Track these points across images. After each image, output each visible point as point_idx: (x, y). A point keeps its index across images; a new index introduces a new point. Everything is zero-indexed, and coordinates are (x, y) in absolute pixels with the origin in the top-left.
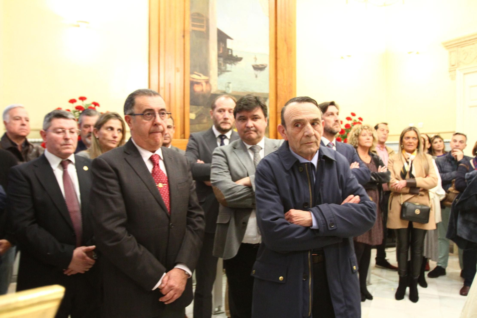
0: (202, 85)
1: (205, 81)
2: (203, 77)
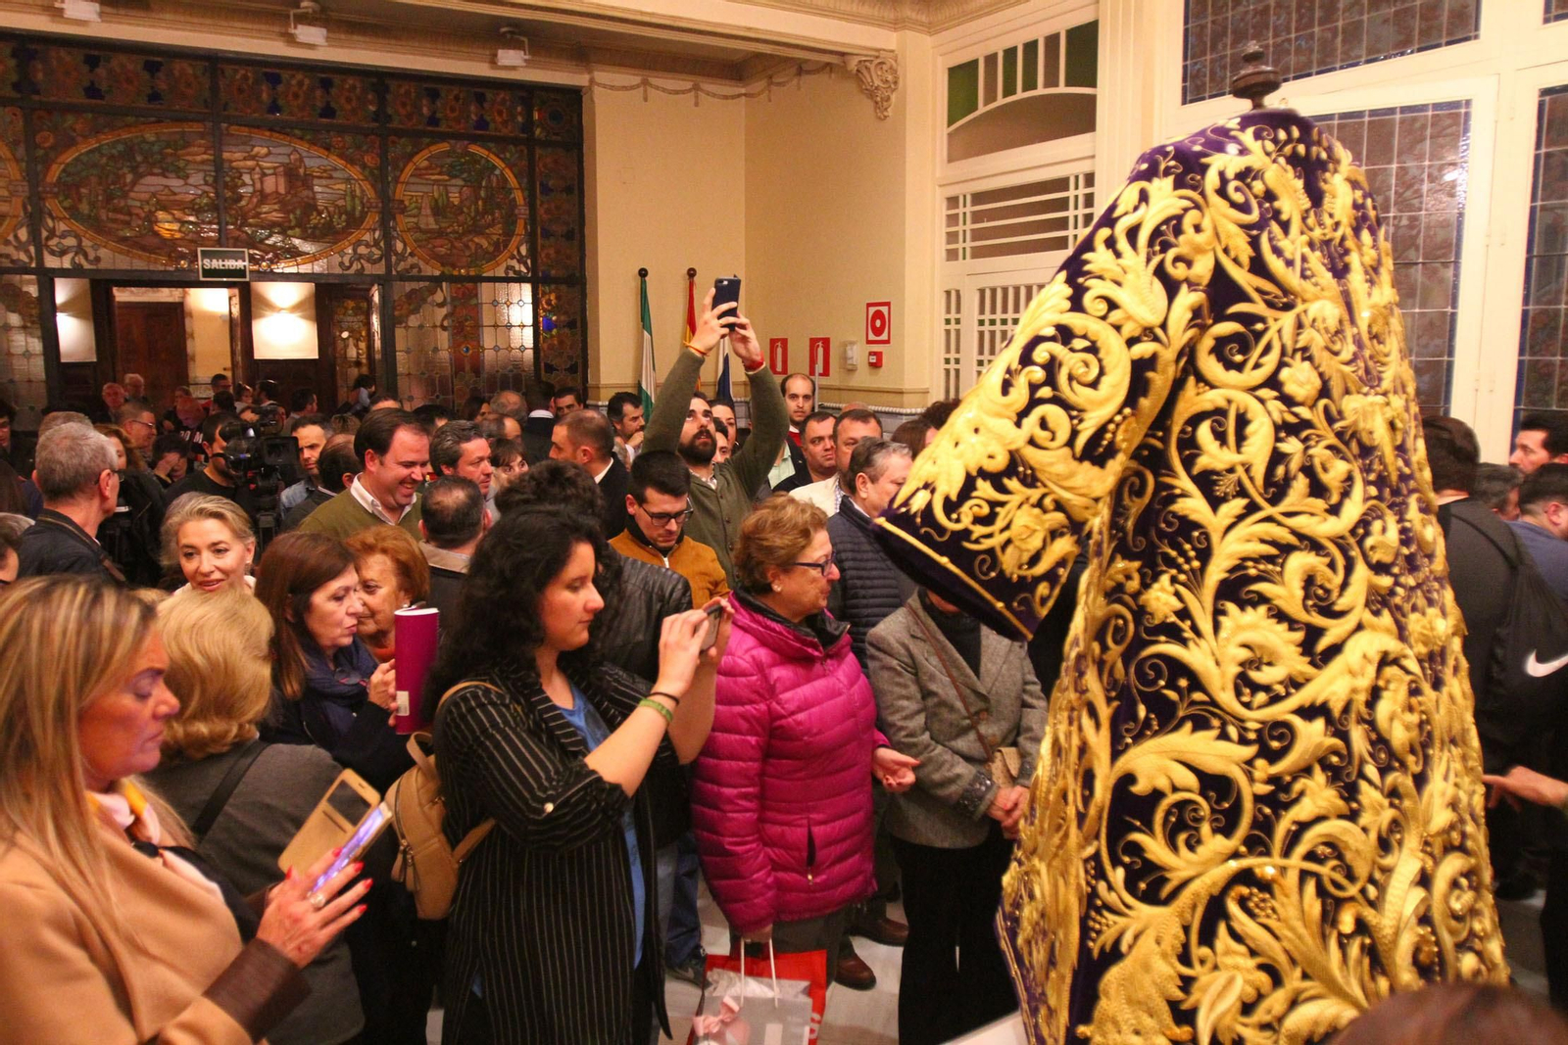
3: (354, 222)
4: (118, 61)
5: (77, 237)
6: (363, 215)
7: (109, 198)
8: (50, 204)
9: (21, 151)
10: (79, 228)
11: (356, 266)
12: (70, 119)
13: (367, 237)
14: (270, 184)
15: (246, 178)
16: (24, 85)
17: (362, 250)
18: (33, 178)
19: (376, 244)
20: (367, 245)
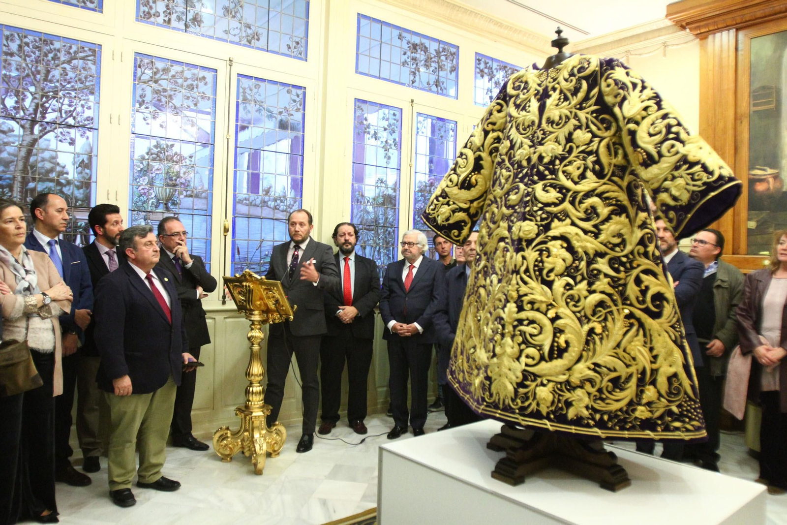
0: (768, 182)
1: (774, 175)
2: (770, 171)
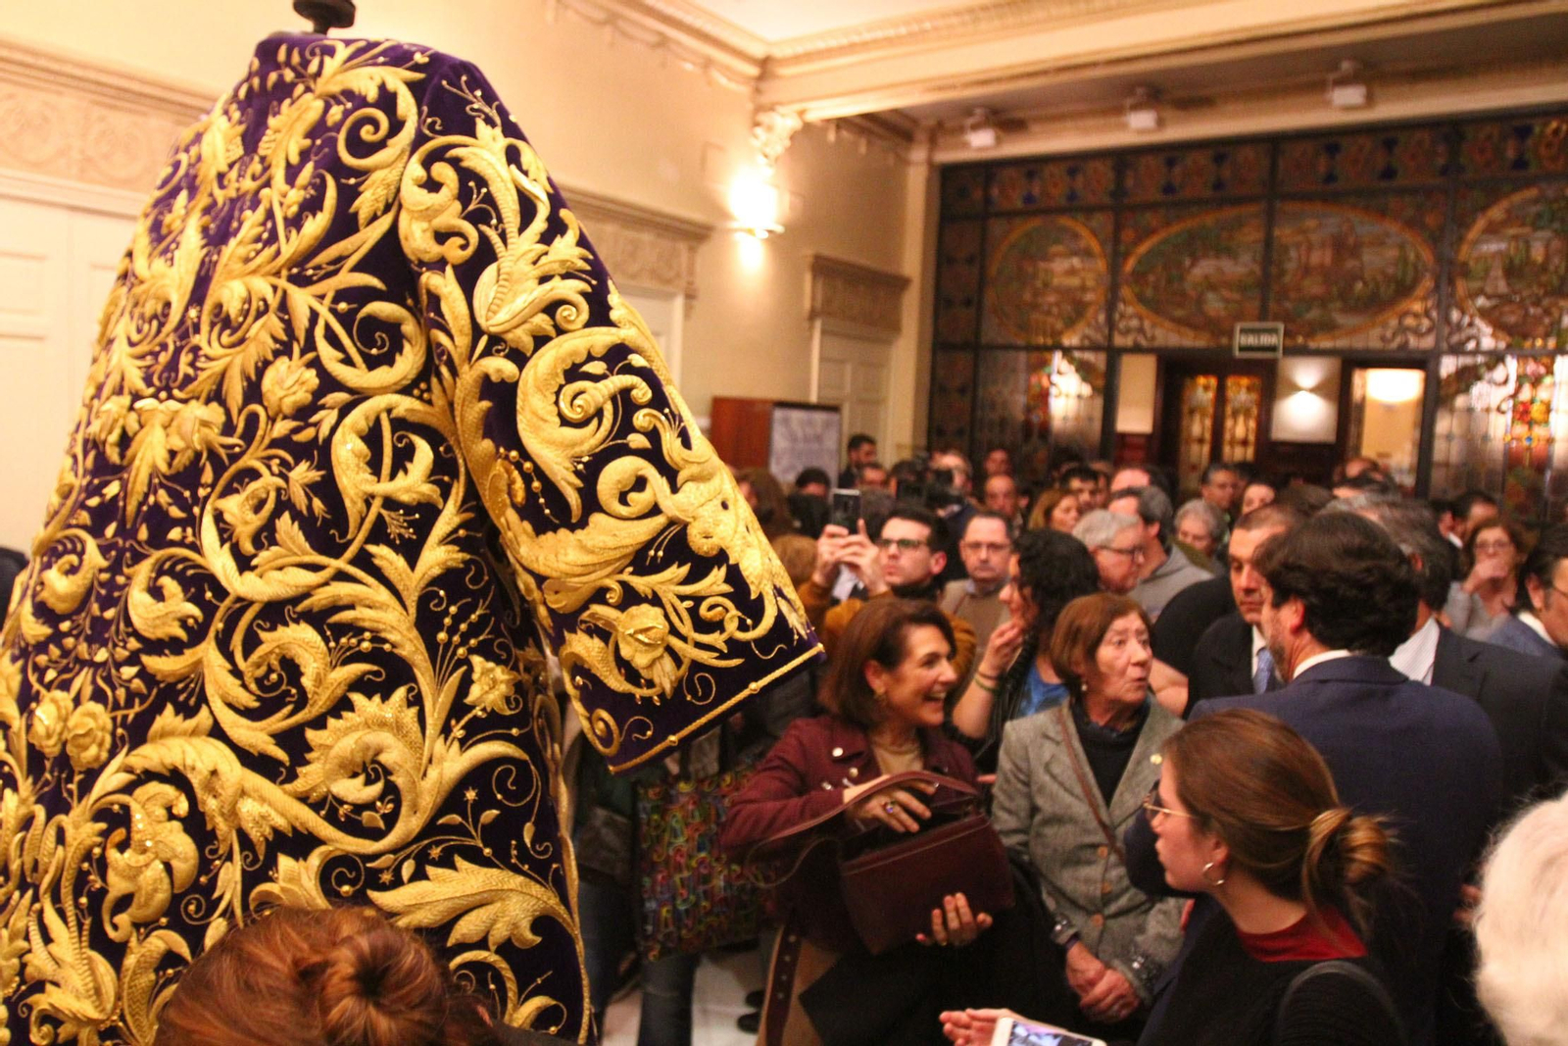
3: (1404, 290)
4: (1191, 159)
5: (1141, 318)
6: (1416, 281)
7: (1169, 281)
8: (1126, 292)
9: (1109, 248)
10: (1142, 309)
11: (1398, 340)
12: (1148, 216)
13: (1417, 307)
14: (1316, 258)
15: (1293, 254)
16: (1119, 192)
17: (1410, 321)
18: (1114, 268)
19: (1427, 314)
20: (1416, 316)
